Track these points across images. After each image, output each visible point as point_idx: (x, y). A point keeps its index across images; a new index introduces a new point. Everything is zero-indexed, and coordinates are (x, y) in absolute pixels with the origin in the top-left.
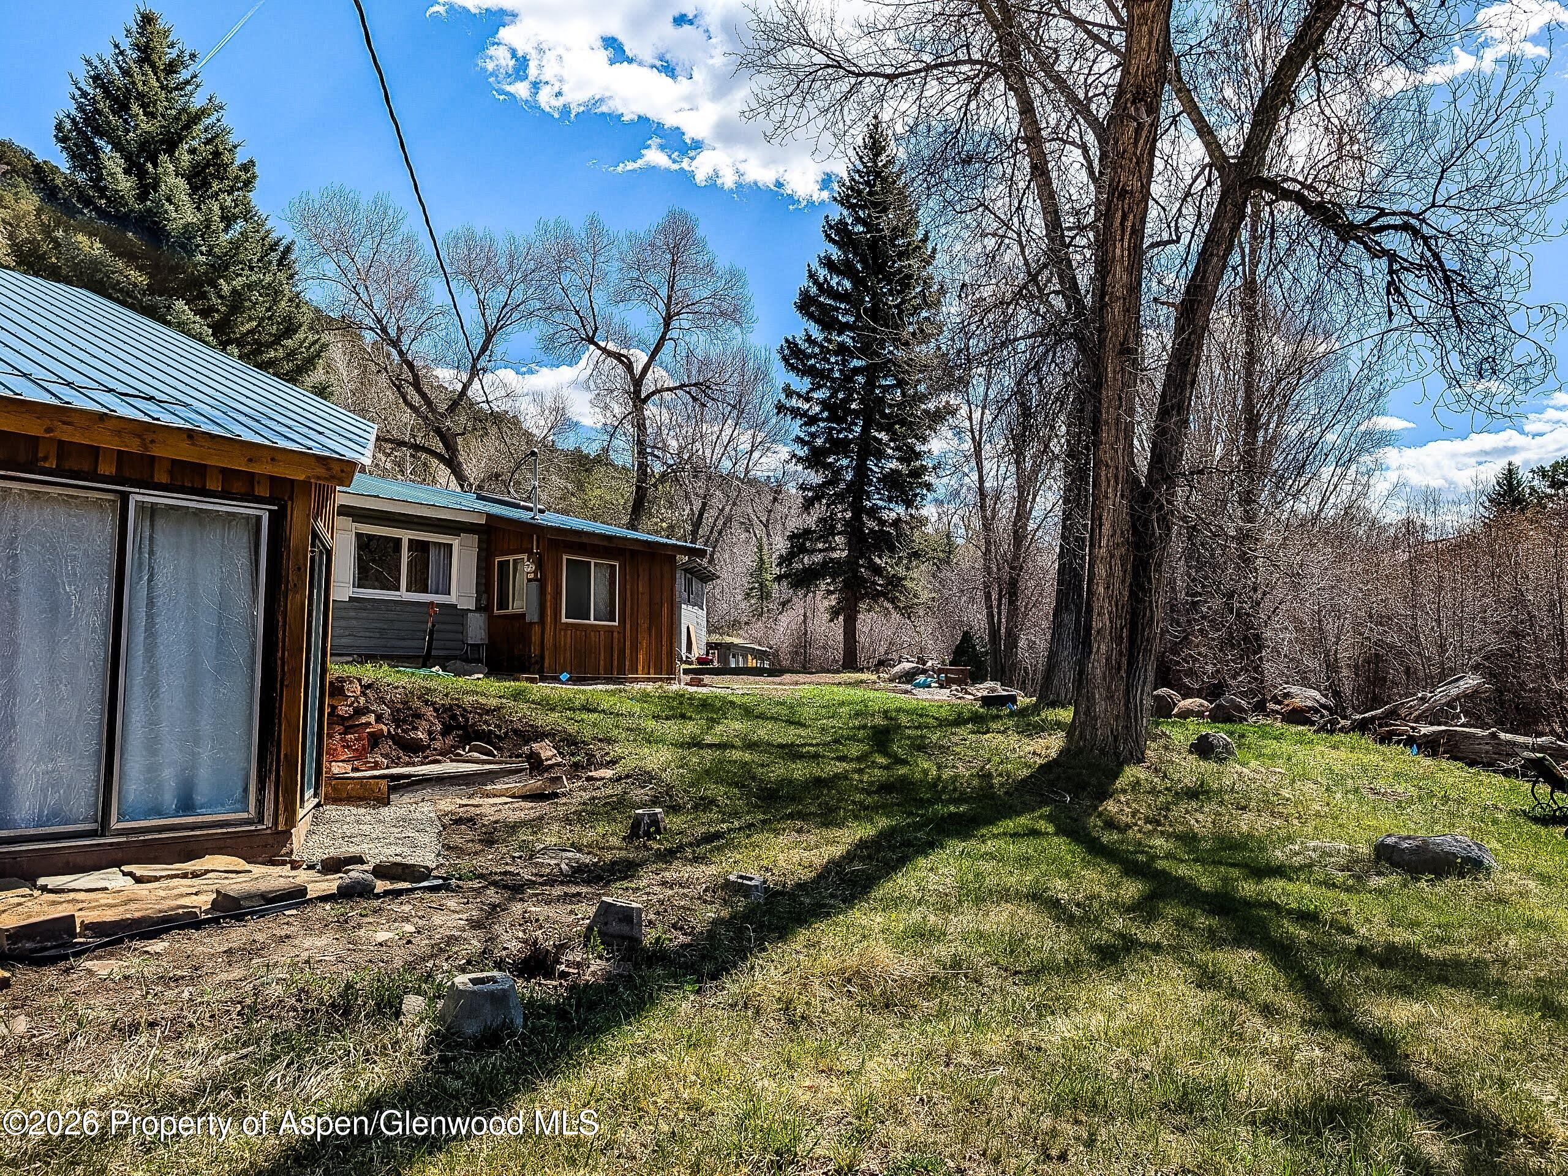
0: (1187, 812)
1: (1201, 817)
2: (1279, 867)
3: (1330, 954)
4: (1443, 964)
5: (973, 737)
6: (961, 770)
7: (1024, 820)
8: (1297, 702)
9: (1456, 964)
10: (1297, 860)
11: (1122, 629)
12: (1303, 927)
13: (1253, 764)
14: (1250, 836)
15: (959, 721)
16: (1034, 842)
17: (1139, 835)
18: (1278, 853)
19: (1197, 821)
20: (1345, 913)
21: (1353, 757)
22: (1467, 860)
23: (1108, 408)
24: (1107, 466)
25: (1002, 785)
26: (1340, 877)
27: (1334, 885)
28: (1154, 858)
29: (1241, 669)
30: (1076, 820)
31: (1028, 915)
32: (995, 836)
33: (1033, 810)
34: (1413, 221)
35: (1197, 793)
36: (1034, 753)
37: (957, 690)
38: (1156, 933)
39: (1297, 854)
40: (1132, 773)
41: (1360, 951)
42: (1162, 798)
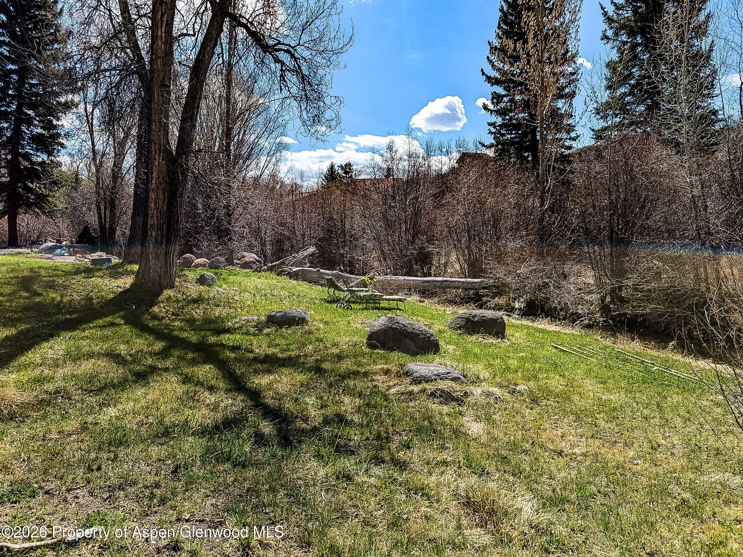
0: (192, 309)
1: (198, 311)
2: (228, 329)
3: (242, 362)
4: (284, 360)
5: (84, 280)
6: (76, 296)
7: (108, 319)
8: (246, 259)
9: (290, 358)
10: (237, 325)
11: (163, 224)
12: (234, 352)
13: (224, 286)
14: (219, 317)
15: (77, 271)
16: (112, 329)
17: (168, 321)
18: (229, 323)
19: (196, 313)
20: (251, 345)
21: (266, 281)
22: (300, 318)
23: (155, 113)
24: (155, 143)
25: (99, 303)
26: (252, 330)
27: (250, 334)
28: (172, 331)
29: (219, 244)
30: (137, 317)
31: (103, 363)
32: (91, 328)
33: (115, 314)
34: (291, 49)
35: (198, 301)
36: (118, 286)
37: (79, 257)
38: (168, 363)
39: (237, 323)
40: (168, 293)
41: (255, 359)
42: (181, 304)
